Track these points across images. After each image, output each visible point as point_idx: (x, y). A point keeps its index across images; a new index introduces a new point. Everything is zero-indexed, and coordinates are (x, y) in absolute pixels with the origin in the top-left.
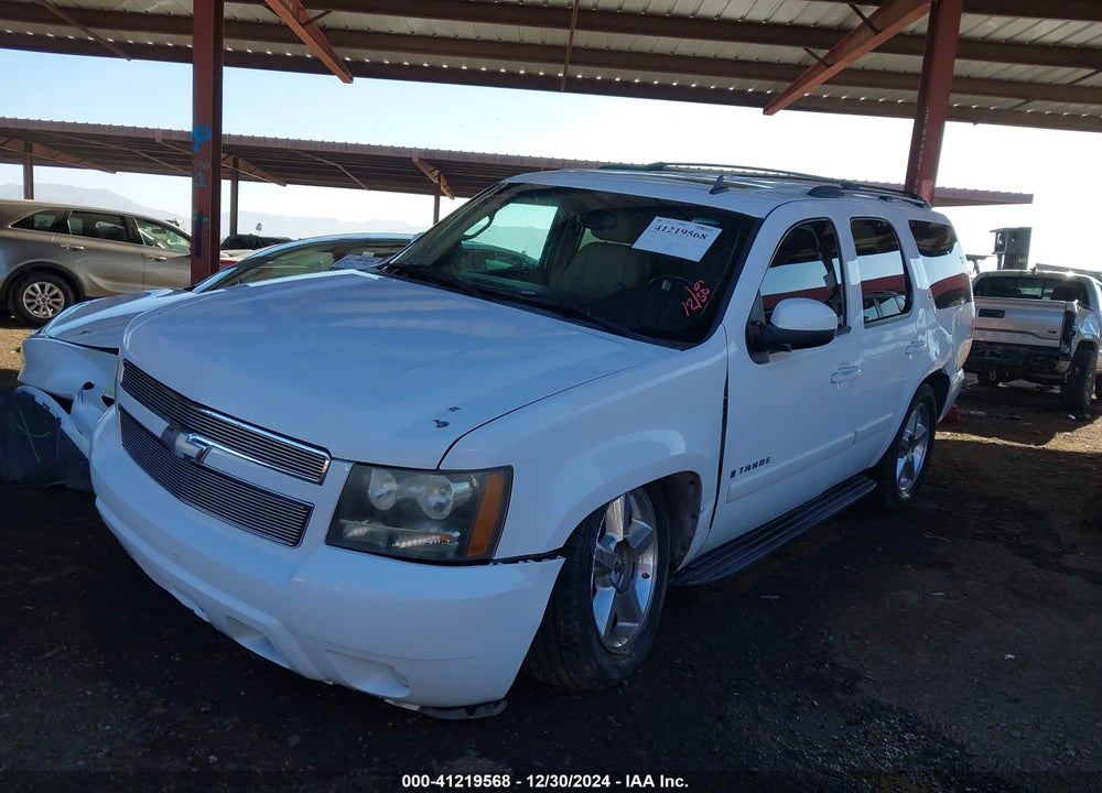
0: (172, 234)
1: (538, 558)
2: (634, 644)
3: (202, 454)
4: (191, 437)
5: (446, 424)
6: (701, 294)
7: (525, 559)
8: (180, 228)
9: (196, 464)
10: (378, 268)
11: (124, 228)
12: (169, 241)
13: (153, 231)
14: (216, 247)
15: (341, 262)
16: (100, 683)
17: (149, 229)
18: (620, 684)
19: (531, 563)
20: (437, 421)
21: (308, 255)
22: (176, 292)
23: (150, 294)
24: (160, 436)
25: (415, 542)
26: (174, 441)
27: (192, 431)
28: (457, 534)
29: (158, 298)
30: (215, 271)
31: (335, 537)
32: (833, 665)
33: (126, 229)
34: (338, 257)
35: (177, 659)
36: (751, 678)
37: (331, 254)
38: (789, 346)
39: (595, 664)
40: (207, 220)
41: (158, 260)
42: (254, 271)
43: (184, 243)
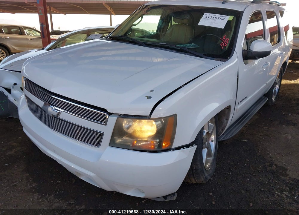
0: (34, 31)
1: (187, 146)
2: (212, 165)
3: (59, 114)
4: (54, 107)
5: (150, 97)
6: (226, 40)
7: (183, 147)
8: (37, 29)
9: (56, 117)
10: (106, 38)
11: (20, 30)
12: (34, 34)
13: (29, 31)
14: (49, 34)
15: (90, 37)
16: (34, 194)
17: (27, 30)
18: (210, 180)
19: (186, 149)
20: (147, 96)
21: (79, 35)
22: (39, 50)
23: (31, 51)
24: (42, 107)
25: (141, 144)
26: (47, 109)
27: (54, 106)
28: (158, 140)
29: (34, 53)
30: (50, 43)
31: (113, 144)
32: (275, 165)
33: (21, 31)
34: (88, 36)
35: (59, 182)
36: (251, 173)
37: (86, 35)
38: (257, 57)
39: (204, 177)
40: (45, 26)
41: (31, 40)
42: (62, 42)
43: (38, 34)
